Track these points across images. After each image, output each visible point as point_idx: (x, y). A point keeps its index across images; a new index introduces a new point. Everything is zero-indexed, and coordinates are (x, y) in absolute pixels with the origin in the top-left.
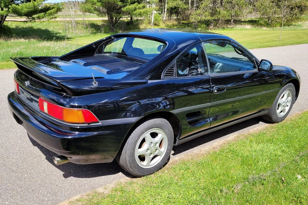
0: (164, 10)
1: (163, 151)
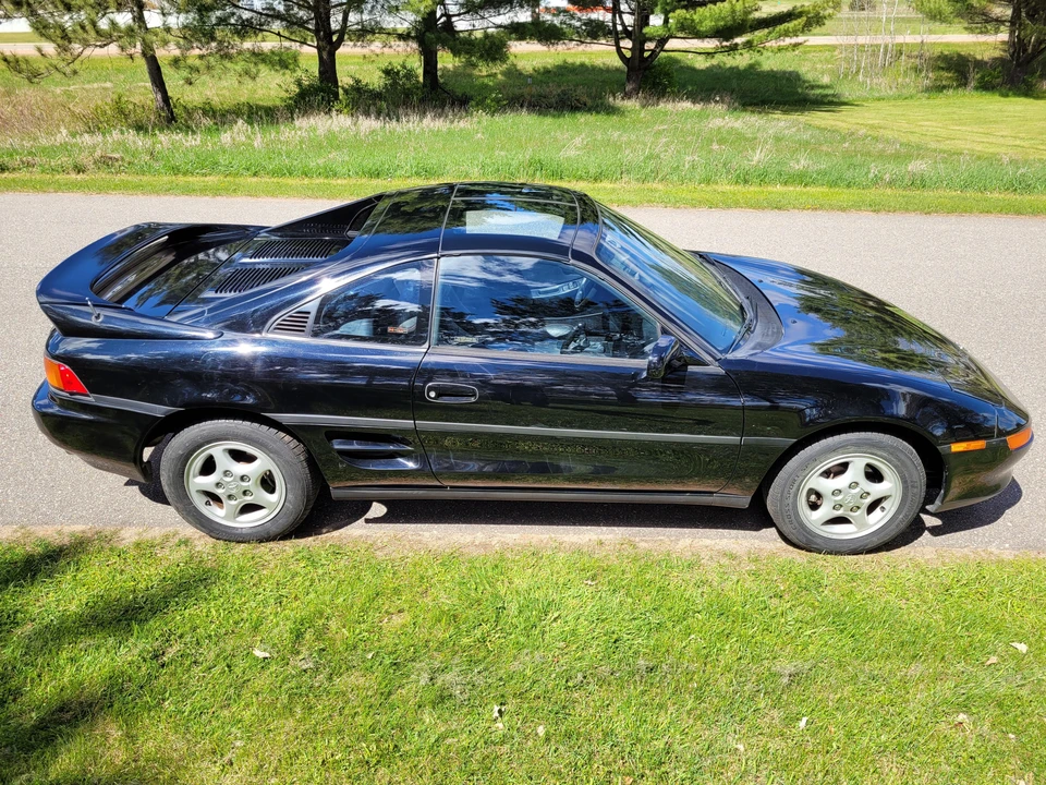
1: (274, 501)
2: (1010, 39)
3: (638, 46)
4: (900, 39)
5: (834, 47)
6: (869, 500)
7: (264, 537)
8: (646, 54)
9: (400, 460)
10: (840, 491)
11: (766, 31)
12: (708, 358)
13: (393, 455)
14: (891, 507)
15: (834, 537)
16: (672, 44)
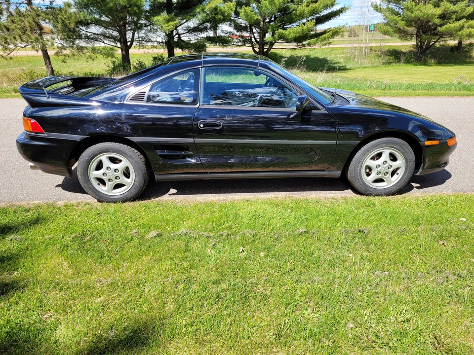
1: (129, 182)
2: (417, 43)
3: (261, 47)
4: (371, 45)
5: (344, 48)
6: (392, 169)
7: (124, 200)
8: (265, 50)
9: (188, 159)
10: (379, 165)
11: (316, 39)
12: (320, 107)
13: (185, 157)
14: (401, 172)
15: (378, 188)
16: (276, 46)
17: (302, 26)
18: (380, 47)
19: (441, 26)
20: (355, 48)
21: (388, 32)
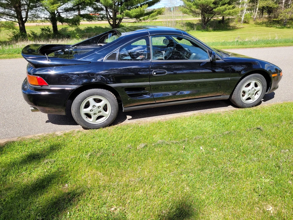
0: (256, 10)
2: (202, 18)
4: (177, 19)
5: (162, 22)
6: (256, 92)
8: (117, 23)
9: (145, 96)
11: (148, 16)
13: (143, 94)
14: (259, 93)
15: (248, 103)
16: (123, 20)
17: (140, 8)
18: (182, 21)
19: (215, 8)
20: (169, 22)
21: (187, 11)
